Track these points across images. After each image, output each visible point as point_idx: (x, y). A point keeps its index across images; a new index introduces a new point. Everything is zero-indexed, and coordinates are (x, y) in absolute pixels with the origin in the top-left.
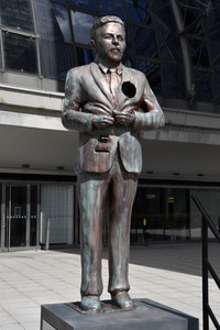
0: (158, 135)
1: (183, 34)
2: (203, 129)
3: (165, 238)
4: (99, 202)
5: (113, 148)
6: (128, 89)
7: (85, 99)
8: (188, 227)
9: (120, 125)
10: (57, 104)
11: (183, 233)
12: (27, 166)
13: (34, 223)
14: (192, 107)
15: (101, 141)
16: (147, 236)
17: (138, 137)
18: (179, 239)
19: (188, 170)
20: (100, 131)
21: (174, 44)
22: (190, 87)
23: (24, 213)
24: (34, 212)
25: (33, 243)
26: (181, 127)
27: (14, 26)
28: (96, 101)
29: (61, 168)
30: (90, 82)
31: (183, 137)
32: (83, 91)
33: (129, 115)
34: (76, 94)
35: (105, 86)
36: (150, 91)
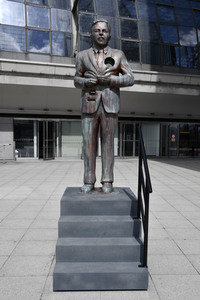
5: (98, 98)
15: (91, 94)
28: (89, 70)
32: (83, 65)
33: (106, 78)
34: (80, 67)
35: (94, 61)
36: (125, 62)
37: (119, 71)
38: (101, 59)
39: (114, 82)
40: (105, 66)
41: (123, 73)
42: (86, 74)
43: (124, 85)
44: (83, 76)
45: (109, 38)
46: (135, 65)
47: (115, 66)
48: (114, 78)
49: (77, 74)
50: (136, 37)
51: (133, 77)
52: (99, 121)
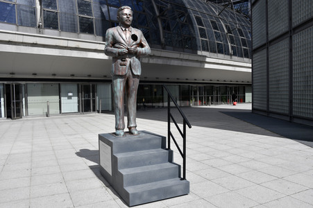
0: (149, 60)
1: (159, 16)
2: (169, 58)
3: (153, 107)
4: (122, 88)
5: (128, 64)
6: (134, 37)
7: (115, 42)
8: (163, 102)
9: (131, 53)
10: (102, 47)
11: (161, 104)
12: (90, 76)
13: (94, 101)
14: (164, 47)
15: (122, 61)
16: (145, 106)
17: (139, 59)
18: (159, 107)
19: (163, 76)
20: (122, 56)
21: (155, 21)
22: (163, 40)
23: (89, 97)
24: (94, 96)
25: (94, 110)
26: (159, 57)
27: (83, 14)
28: (120, 43)
29: (105, 76)
30: (117, 34)
31: (160, 62)
33: (134, 49)
34: (111, 40)
35: (124, 36)
36: (144, 38)
38: (128, 35)
39: (140, 52)
40: (132, 40)
41: (144, 46)
44: (114, 47)
47: (138, 41)
48: (138, 49)
52: (127, 81)
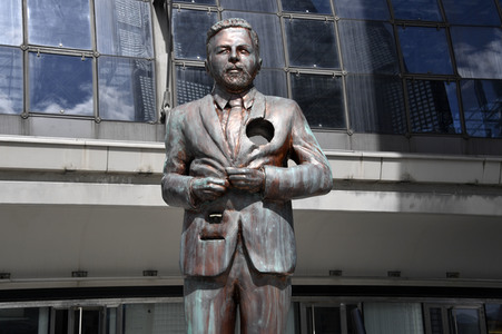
4: (213, 327)
7: (192, 153)
32: (187, 141)
33: (252, 174)
34: (177, 147)
35: (218, 128)
36: (303, 130)
37: (287, 154)
38: (236, 124)
39: (275, 184)
40: (247, 142)
41: (299, 159)
42: (195, 166)
43: (302, 191)
44: (187, 171)
45: (256, 68)
46: (334, 136)
47: (277, 141)
48: (273, 173)
49: (169, 167)
50: (333, 63)
51: (327, 170)
52: (237, 298)
